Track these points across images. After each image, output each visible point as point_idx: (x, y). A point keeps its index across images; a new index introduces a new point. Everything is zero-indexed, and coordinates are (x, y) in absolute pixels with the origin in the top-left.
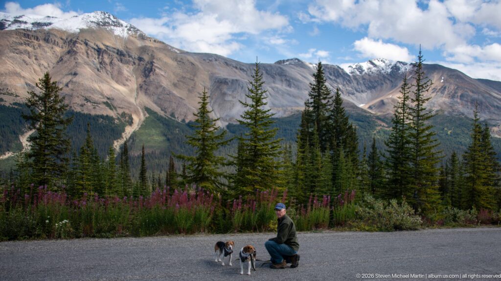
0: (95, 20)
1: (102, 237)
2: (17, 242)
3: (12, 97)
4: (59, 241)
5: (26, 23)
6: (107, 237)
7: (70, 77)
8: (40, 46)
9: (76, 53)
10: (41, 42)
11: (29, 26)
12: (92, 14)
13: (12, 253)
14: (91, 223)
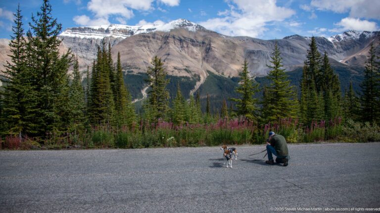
0: (178, 24)
1: (191, 146)
2: (149, 149)
3: (137, 70)
4: (169, 148)
5: (143, 30)
6: (194, 147)
7: (166, 56)
8: (150, 41)
9: (168, 43)
10: (151, 39)
11: (145, 31)
12: (177, 21)
13: (148, 155)
14: (185, 138)
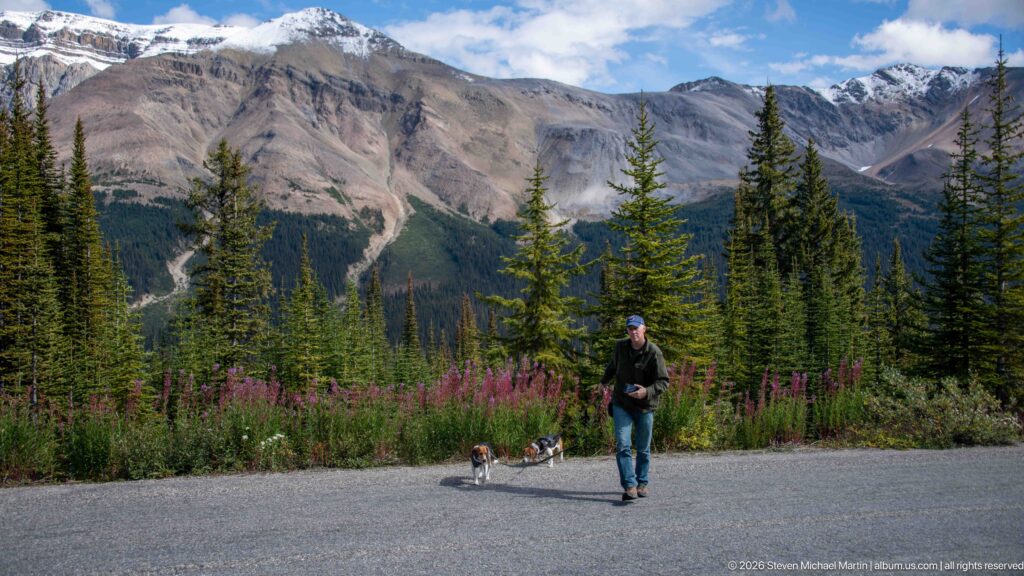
0: (305, 26)
1: (346, 466)
2: (192, 479)
3: (153, 188)
4: (268, 476)
5: (176, 41)
6: (358, 467)
7: (260, 142)
8: (202, 83)
9: (270, 93)
10: (205, 76)
11: (182, 47)
12: (300, 15)
13: (186, 501)
14: (327, 438)
